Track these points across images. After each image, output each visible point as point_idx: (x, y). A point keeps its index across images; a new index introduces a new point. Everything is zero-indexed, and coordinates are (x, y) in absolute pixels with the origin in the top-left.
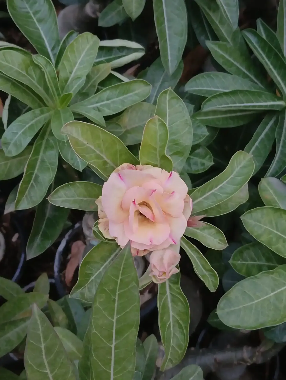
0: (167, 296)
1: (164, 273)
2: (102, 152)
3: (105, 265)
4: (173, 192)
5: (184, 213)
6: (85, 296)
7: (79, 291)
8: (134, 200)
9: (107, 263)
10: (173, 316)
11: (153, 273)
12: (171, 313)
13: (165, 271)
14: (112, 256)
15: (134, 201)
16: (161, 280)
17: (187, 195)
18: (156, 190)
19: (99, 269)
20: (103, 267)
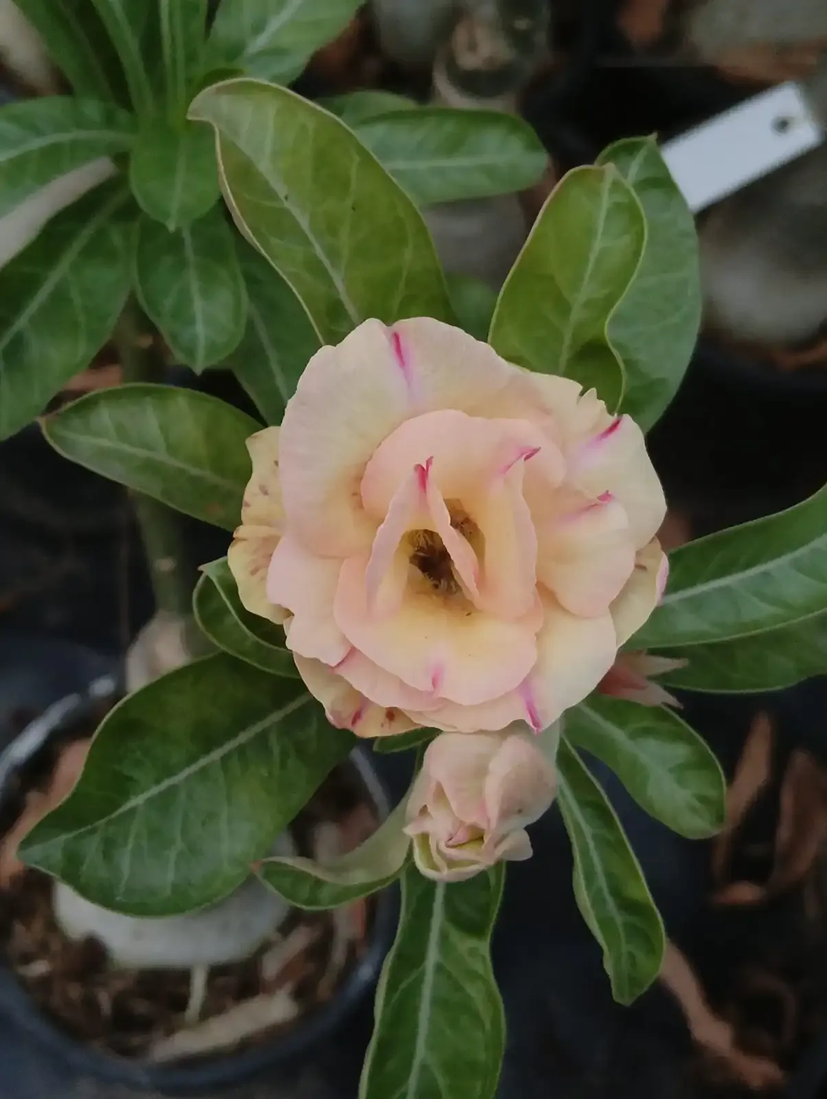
0: (423, 974)
1: (477, 836)
2: (333, 253)
3: (203, 762)
4: (606, 497)
5: (615, 607)
6: (84, 868)
7: (64, 837)
8: (429, 462)
9: (216, 755)
10: (424, 1068)
11: (428, 826)
12: (421, 1051)
13: (483, 825)
14: (243, 737)
15: (425, 467)
16: (451, 863)
17: (653, 538)
18: (536, 451)
19: (170, 772)
20: (194, 768)
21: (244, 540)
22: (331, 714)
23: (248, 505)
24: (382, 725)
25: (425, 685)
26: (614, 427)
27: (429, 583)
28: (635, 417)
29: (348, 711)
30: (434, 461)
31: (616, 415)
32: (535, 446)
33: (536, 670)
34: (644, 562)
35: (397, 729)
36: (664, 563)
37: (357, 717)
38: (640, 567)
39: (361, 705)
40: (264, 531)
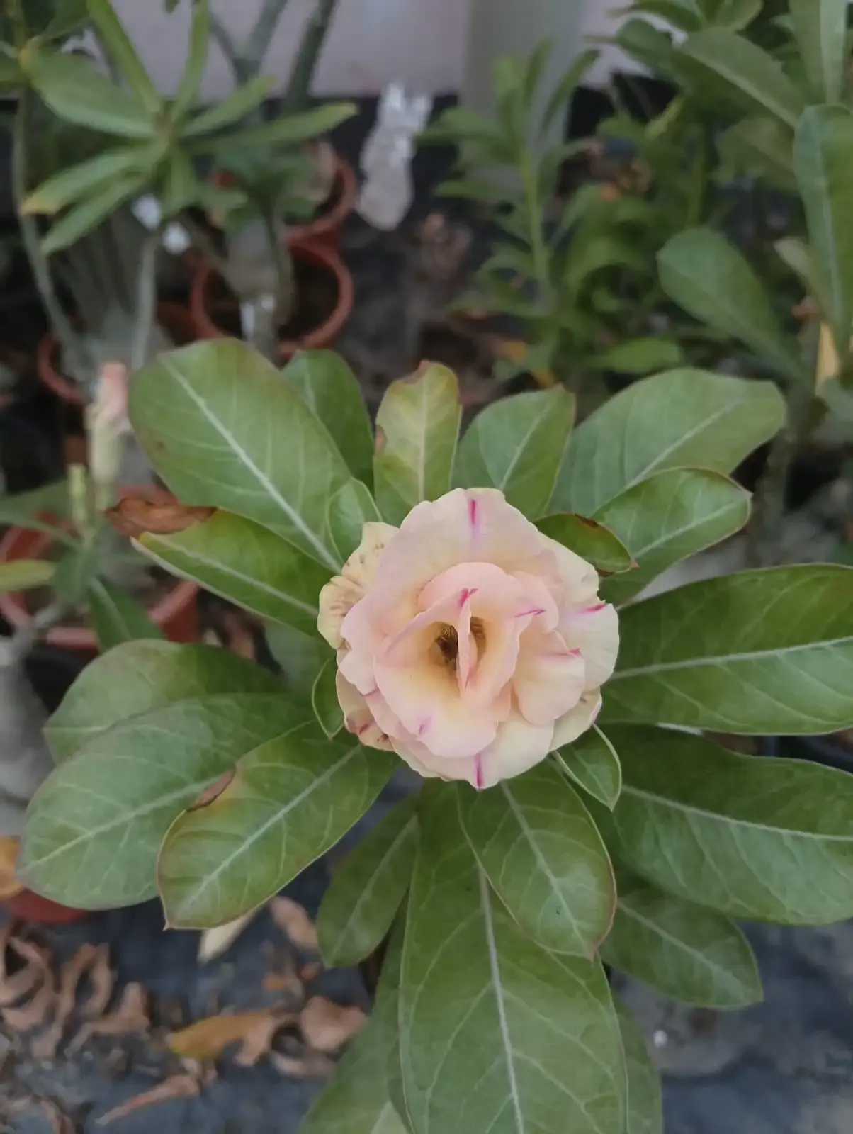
21: (336, 585)
22: (347, 720)
23: (348, 564)
24: (378, 740)
25: (413, 729)
26: (599, 608)
27: (443, 658)
28: (615, 605)
29: (359, 723)
30: (477, 592)
31: (604, 601)
32: (543, 608)
33: (491, 748)
34: (586, 698)
35: (384, 747)
36: (600, 702)
37: (364, 728)
38: (582, 700)
39: (368, 723)
40: (350, 585)
